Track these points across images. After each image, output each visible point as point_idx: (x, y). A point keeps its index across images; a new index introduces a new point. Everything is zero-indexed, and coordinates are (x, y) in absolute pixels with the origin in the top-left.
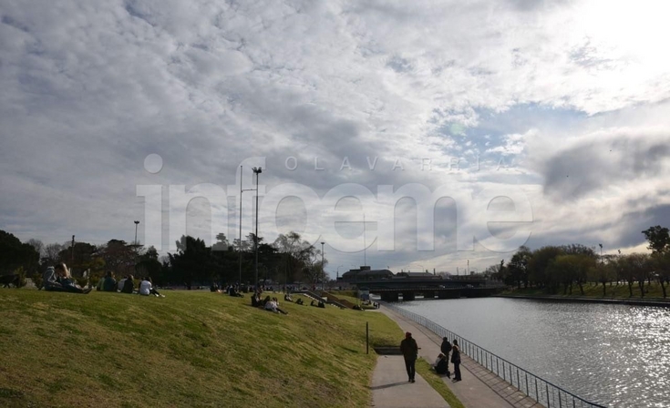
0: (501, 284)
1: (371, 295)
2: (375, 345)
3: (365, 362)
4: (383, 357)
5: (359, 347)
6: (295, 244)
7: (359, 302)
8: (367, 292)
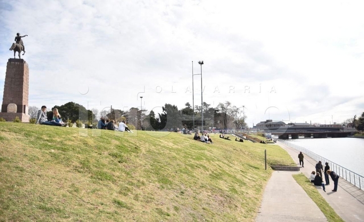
0: (354, 130)
1: (273, 136)
2: (271, 164)
3: (263, 175)
4: (276, 172)
5: (261, 165)
6: (229, 107)
7: (264, 139)
8: (270, 134)
